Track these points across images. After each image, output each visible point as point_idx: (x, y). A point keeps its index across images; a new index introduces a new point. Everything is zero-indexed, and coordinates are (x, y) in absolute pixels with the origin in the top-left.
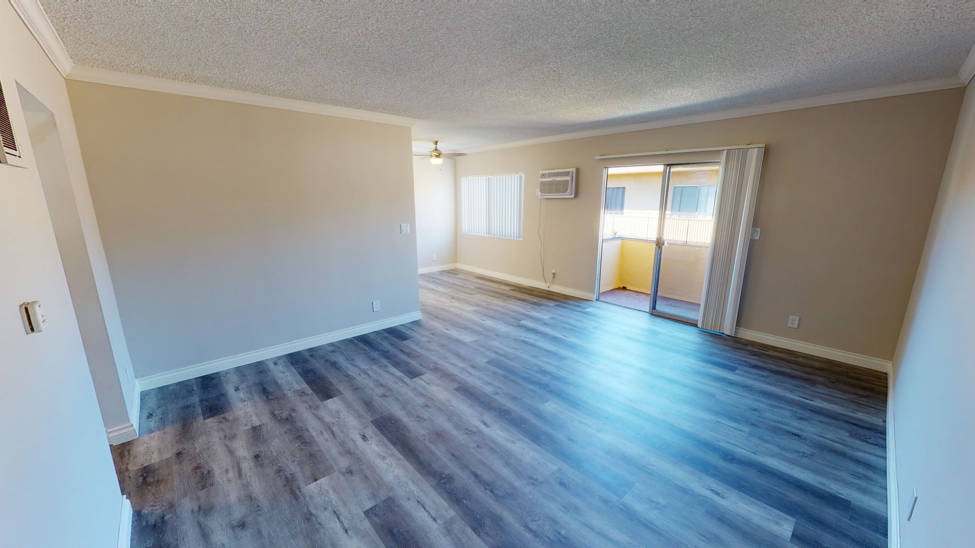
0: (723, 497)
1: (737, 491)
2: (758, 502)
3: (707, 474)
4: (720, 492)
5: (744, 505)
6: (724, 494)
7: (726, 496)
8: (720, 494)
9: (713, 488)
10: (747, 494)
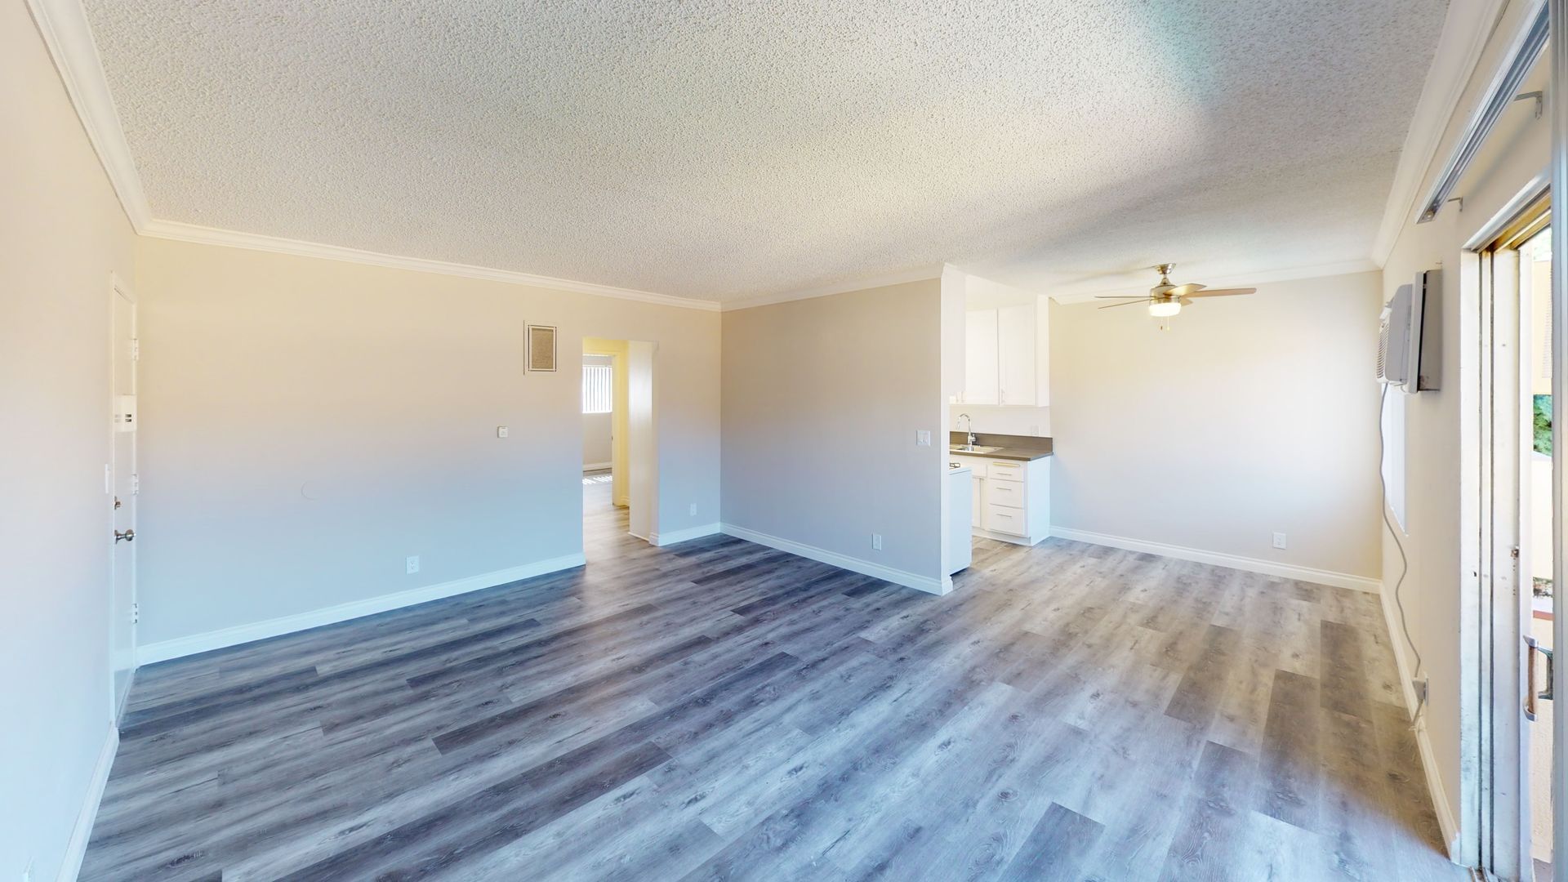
0: (342, 833)
1: (331, 856)
2: (293, 871)
3: (388, 834)
4: (351, 833)
5: (307, 851)
6: (344, 836)
7: (341, 838)
8: (350, 832)
9: (364, 827)
10: (314, 866)
